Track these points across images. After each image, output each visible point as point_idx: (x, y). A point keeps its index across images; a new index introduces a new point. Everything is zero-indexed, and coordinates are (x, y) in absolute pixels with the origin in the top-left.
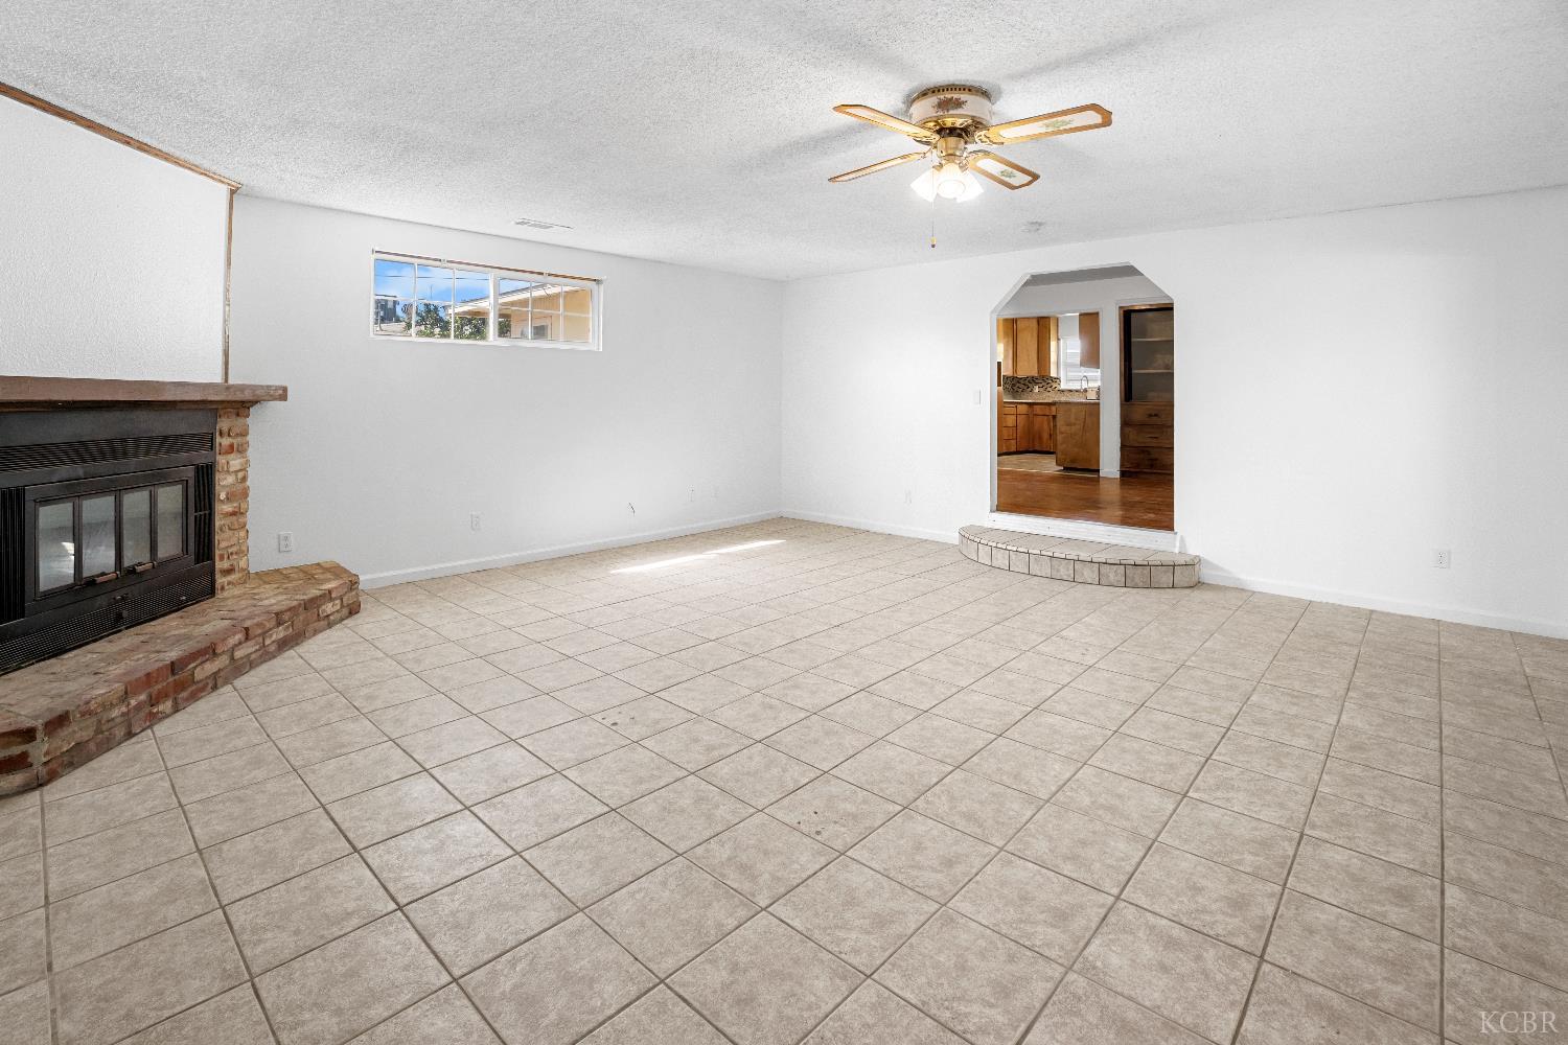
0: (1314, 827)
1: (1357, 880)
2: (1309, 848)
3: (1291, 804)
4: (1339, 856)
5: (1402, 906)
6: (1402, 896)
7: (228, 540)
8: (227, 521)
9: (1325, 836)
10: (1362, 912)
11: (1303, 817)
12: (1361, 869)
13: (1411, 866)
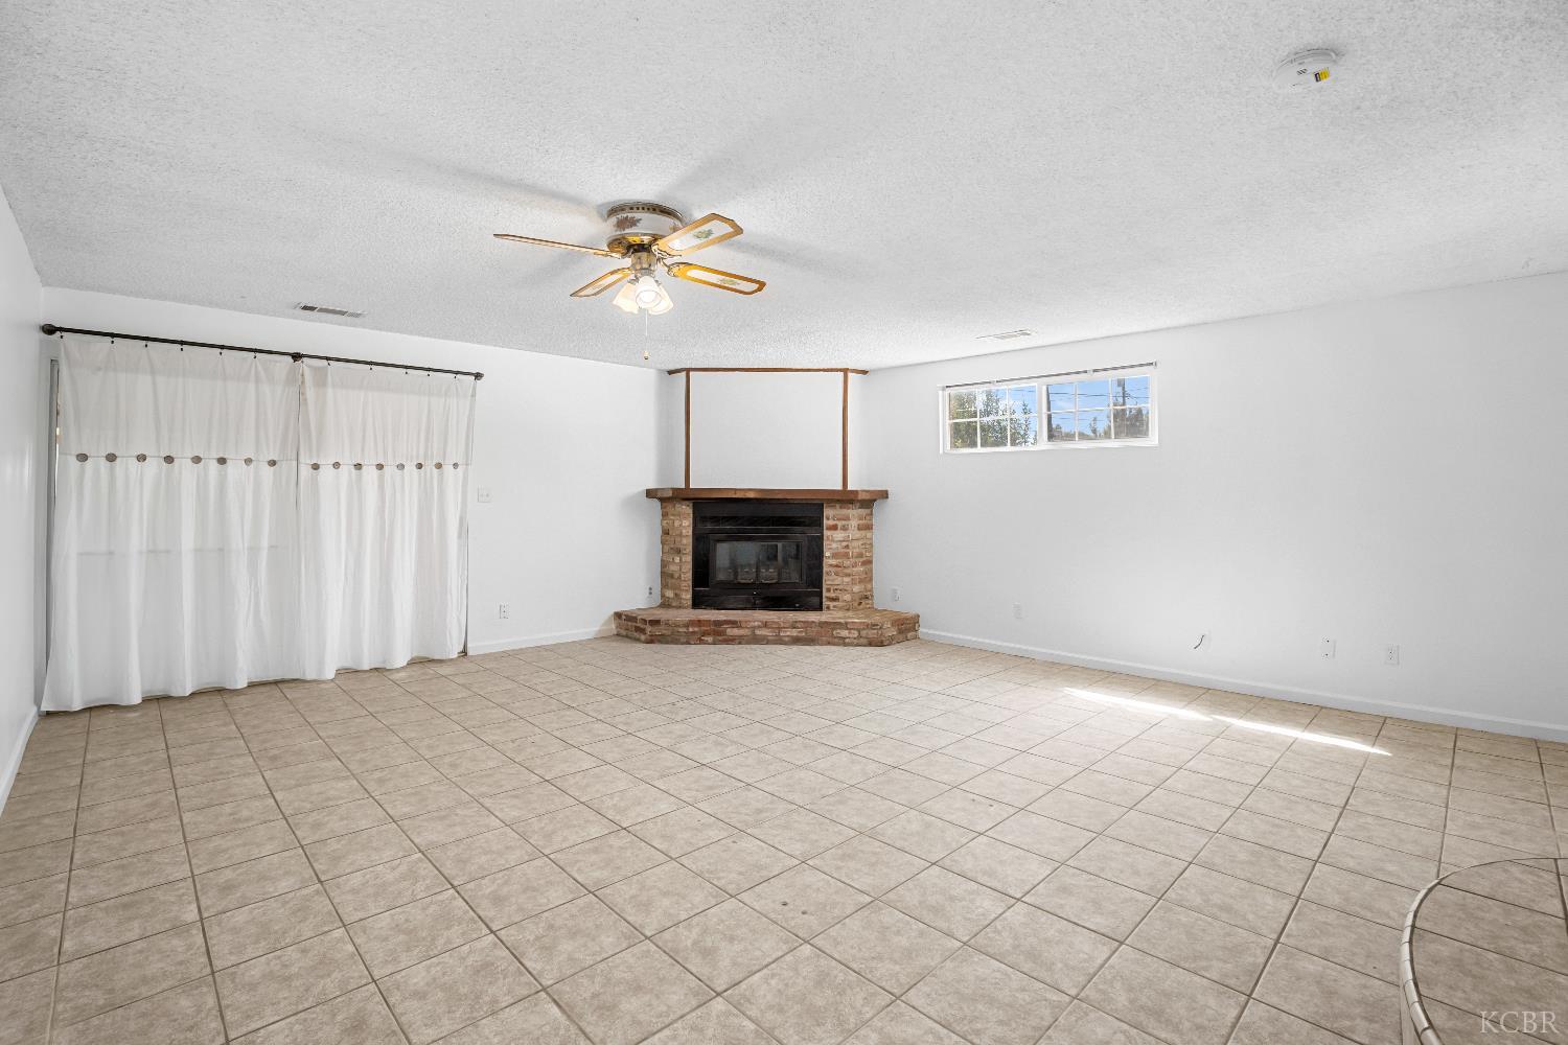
0: (317, 892)
1: (262, 877)
2: (307, 876)
3: (350, 897)
4: (284, 885)
5: (226, 881)
6: (227, 888)
7: (833, 580)
8: (833, 570)
9: (305, 892)
10: (249, 863)
11: (332, 894)
12: (264, 887)
13: (228, 914)
